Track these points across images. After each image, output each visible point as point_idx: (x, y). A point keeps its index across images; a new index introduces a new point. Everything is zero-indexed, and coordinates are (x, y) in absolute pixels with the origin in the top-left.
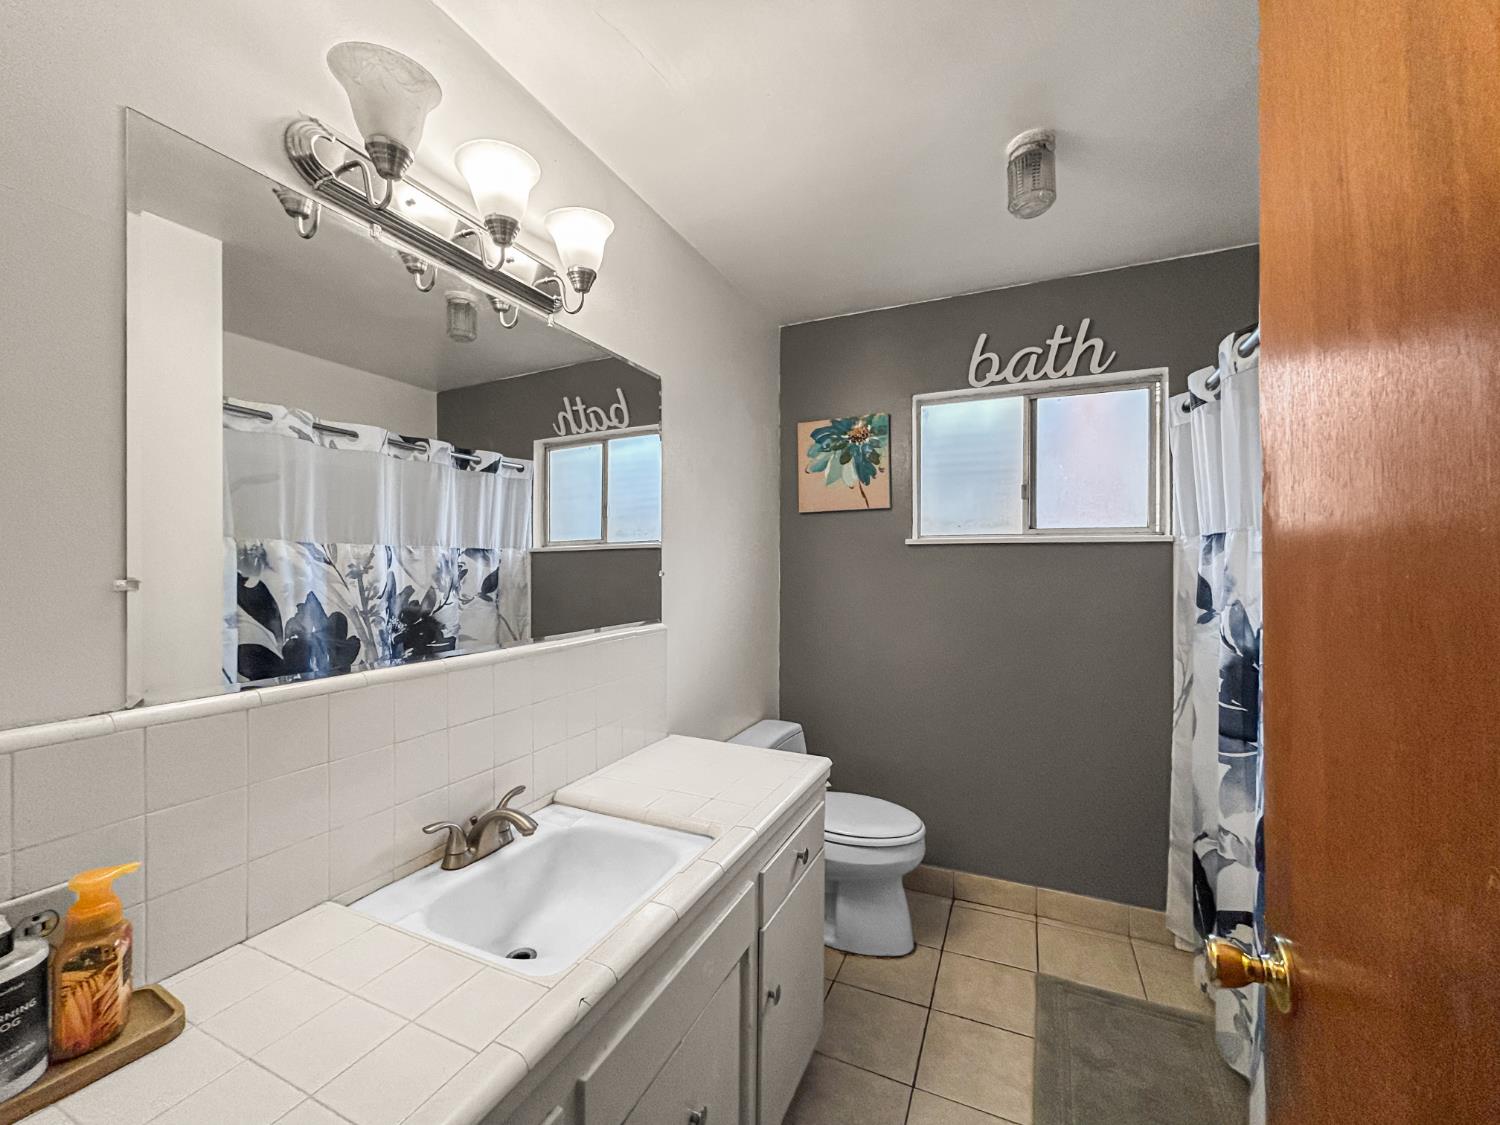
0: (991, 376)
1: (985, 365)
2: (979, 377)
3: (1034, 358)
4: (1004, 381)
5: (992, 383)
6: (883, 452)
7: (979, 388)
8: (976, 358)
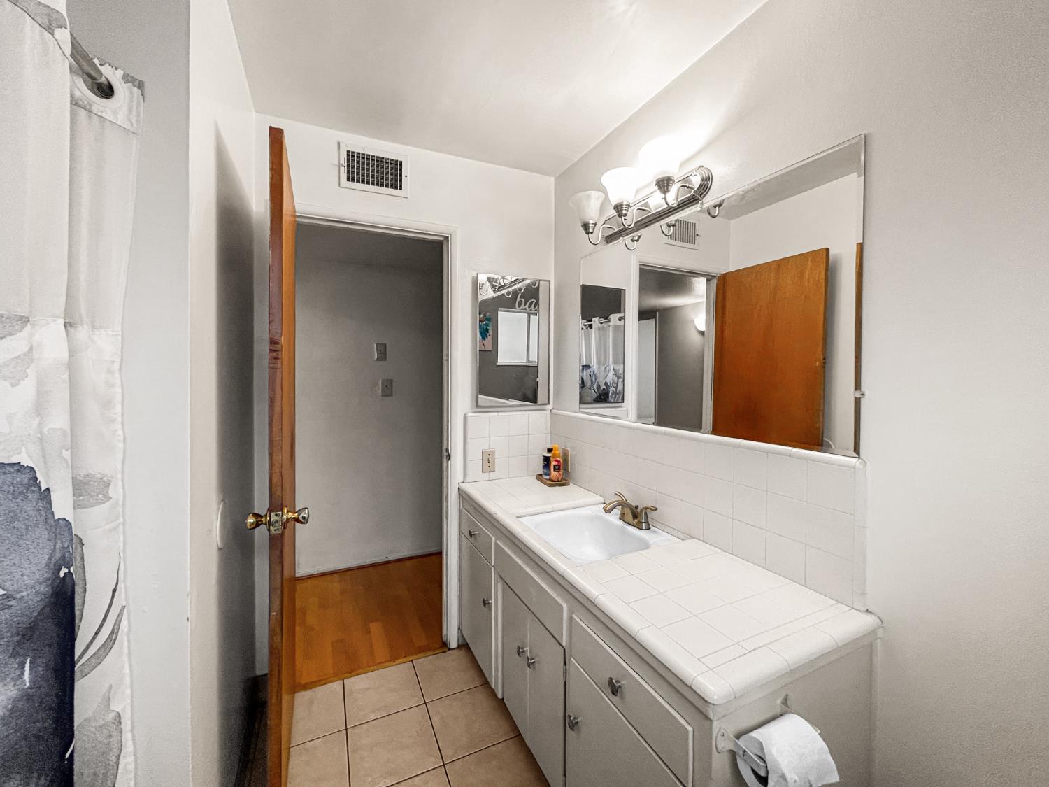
0: (522, 306)
1: (520, 303)
2: (519, 306)
3: (534, 303)
4: (525, 309)
5: (523, 309)
6: (490, 328)
7: (518, 309)
8: (518, 300)
